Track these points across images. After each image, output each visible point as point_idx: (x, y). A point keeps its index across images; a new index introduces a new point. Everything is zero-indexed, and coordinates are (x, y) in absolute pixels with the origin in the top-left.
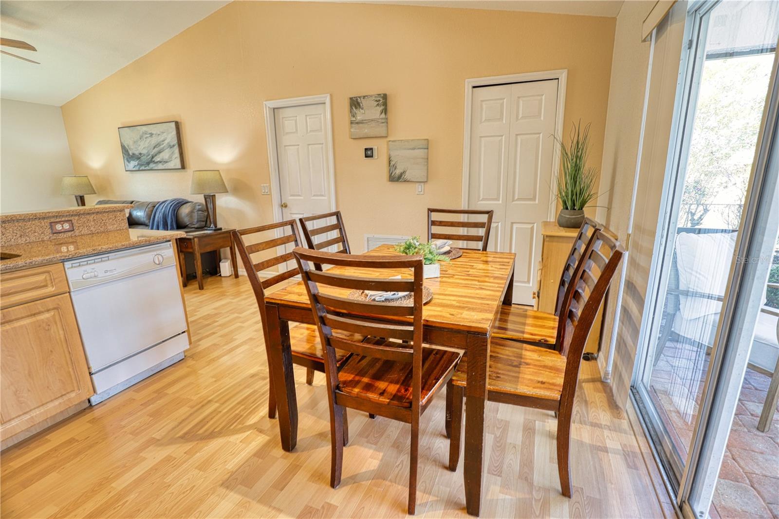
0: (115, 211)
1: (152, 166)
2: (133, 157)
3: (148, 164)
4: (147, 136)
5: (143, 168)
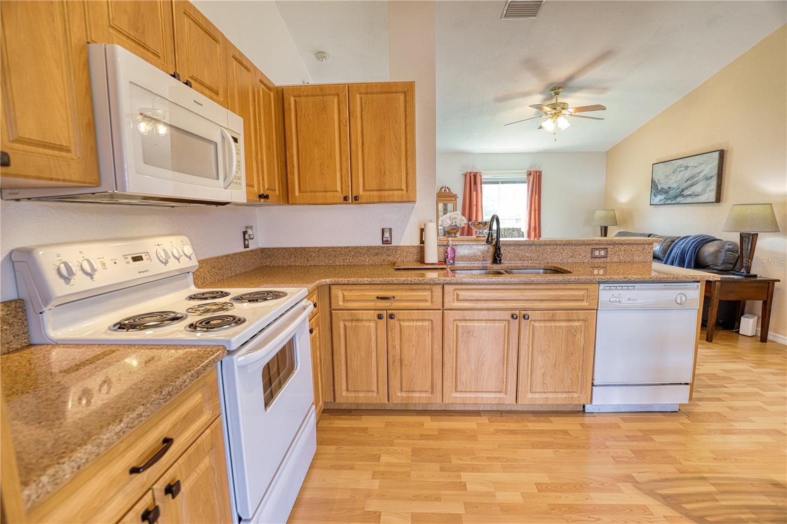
0: (644, 244)
1: (679, 199)
2: (662, 191)
3: (676, 198)
4: (681, 169)
5: (669, 201)
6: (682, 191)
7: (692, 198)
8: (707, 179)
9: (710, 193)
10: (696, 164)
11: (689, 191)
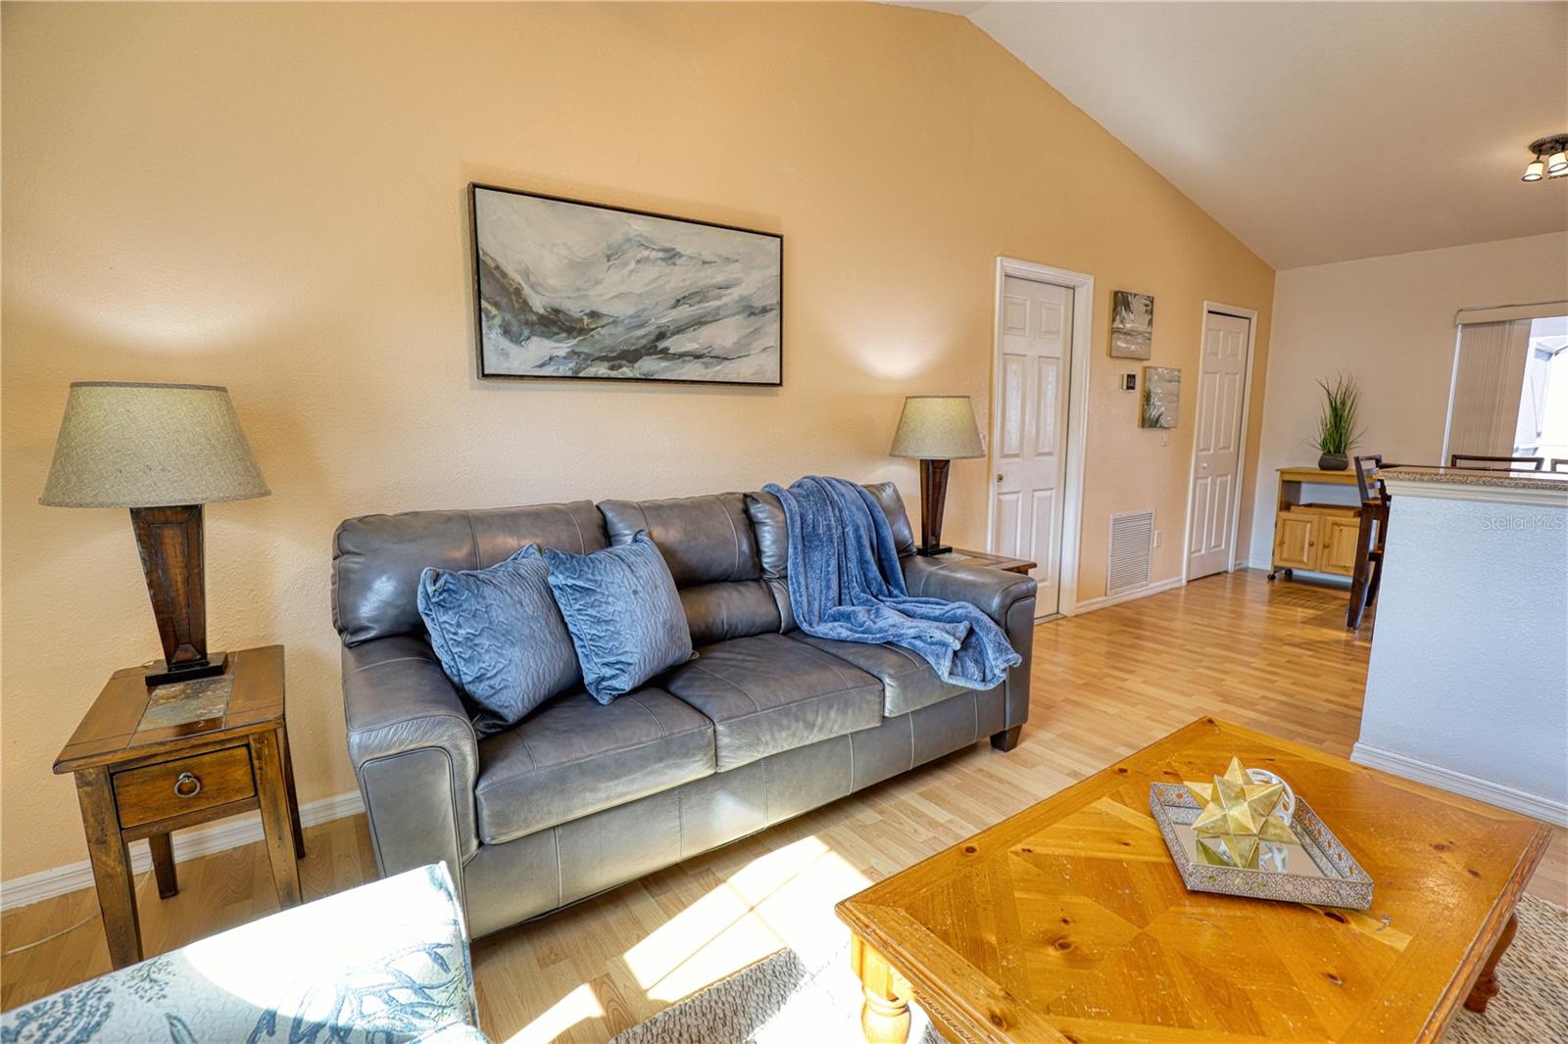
2: (554, 323)
3: (632, 356)
4: (646, 253)
5: (602, 370)
6: (661, 336)
7: (706, 366)
8: (752, 314)
9: (764, 355)
10: (707, 255)
11: (692, 340)
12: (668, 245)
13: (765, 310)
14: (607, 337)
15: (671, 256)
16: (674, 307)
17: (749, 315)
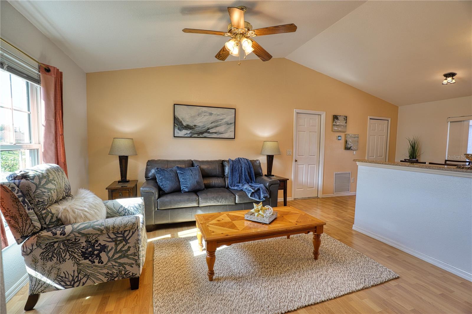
2: (187, 127)
3: (202, 133)
4: (206, 114)
5: (196, 136)
6: (208, 129)
7: (218, 135)
8: (228, 124)
9: (231, 133)
10: (218, 114)
11: (215, 130)
12: (210, 112)
13: (231, 124)
14: (197, 129)
15: (211, 114)
16: (211, 124)
17: (228, 125)
